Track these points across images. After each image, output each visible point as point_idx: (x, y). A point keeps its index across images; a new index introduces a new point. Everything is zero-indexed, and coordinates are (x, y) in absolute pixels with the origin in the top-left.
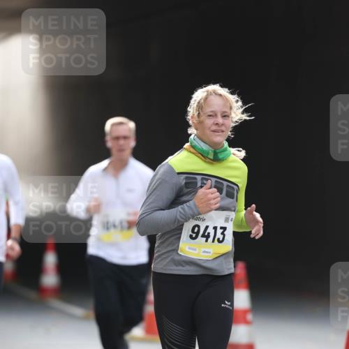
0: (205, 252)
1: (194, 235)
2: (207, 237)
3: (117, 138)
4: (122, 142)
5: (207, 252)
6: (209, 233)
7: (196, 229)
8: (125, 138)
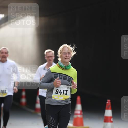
0: (60, 98)
1: (57, 93)
2: (61, 93)
3: (49, 57)
4: (50, 58)
5: (61, 98)
6: (61, 92)
7: (57, 90)
8: (51, 57)
